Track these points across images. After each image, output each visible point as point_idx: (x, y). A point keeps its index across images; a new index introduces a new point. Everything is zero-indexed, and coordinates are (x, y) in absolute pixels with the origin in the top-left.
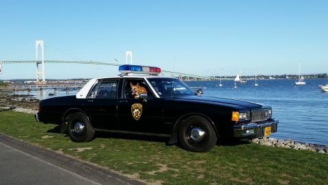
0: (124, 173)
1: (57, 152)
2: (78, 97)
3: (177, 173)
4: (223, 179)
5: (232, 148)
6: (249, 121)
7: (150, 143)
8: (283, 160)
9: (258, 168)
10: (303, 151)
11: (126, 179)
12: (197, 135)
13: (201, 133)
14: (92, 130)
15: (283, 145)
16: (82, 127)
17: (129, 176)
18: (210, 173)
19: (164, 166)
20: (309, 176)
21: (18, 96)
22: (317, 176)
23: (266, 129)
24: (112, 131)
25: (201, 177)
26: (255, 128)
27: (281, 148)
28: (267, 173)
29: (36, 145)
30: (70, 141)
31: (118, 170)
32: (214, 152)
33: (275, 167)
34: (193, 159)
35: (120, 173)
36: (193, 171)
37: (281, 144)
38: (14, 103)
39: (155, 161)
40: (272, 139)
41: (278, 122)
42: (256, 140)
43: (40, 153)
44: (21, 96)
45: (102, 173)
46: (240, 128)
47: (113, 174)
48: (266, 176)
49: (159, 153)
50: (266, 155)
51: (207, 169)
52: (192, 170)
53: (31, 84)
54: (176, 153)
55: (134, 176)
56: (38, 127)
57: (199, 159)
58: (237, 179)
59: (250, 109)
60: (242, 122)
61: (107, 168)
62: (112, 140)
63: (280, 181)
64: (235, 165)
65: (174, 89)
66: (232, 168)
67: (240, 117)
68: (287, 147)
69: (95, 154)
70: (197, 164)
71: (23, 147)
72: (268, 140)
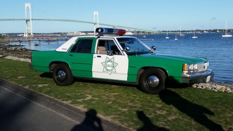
0: (63, 100)
1: (25, 87)
3: (96, 100)
4: (123, 104)
11: (61, 104)
17: (65, 102)
18: (118, 101)
19: (90, 96)
21: (12, 46)
25: (111, 103)
28: (152, 100)
29: (13, 82)
31: (60, 99)
34: (111, 92)
36: (107, 100)
38: (9, 51)
39: (86, 93)
43: (14, 88)
44: (15, 46)
45: (49, 100)
48: (150, 102)
49: (91, 88)
51: (117, 98)
52: (107, 98)
55: (68, 102)
57: (114, 92)
58: (131, 104)
61: (53, 97)
64: (135, 95)
66: (132, 97)
69: (49, 89)
70: (111, 95)
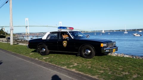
0: (61, 66)
1: (36, 59)
2: (43, 39)
3: (81, 66)
4: (98, 68)
5: (101, 57)
6: (107, 47)
7: (70, 55)
8: (120, 61)
9: (111, 64)
10: (127, 58)
11: (62, 68)
12: (87, 52)
13: (89, 52)
14: (48, 51)
15: (120, 56)
16: (44, 50)
17: (63, 67)
18: (93, 66)
19: (76, 64)
20: (130, 66)
21: (19, 39)
22: (133, 66)
23: (114, 50)
24: (56, 51)
25: (90, 67)
26: (109, 49)
27: (119, 57)
29: (28, 56)
30: (40, 55)
32: (94, 58)
33: (117, 64)
34: (86, 61)
35: (59, 66)
36: (87, 65)
37: (119, 55)
38: (18, 41)
39: (72, 62)
40: (116, 54)
41: (118, 47)
42: (110, 54)
43: (30, 60)
44: (20, 39)
46: (104, 49)
47: (57, 67)
49: (74, 59)
50: (114, 59)
51: (92, 65)
53: (24, 35)
54: (80, 59)
55: (65, 67)
56: (28, 50)
57: (89, 61)
58: (103, 68)
59: (108, 42)
60: (105, 47)
61: (54, 65)
62: (56, 55)
63: (119, 68)
64: (102, 63)
65: (79, 35)
67: (104, 45)
68: (121, 56)
69: (50, 60)
70: (88, 63)
71: (23, 57)
72: (114, 54)
